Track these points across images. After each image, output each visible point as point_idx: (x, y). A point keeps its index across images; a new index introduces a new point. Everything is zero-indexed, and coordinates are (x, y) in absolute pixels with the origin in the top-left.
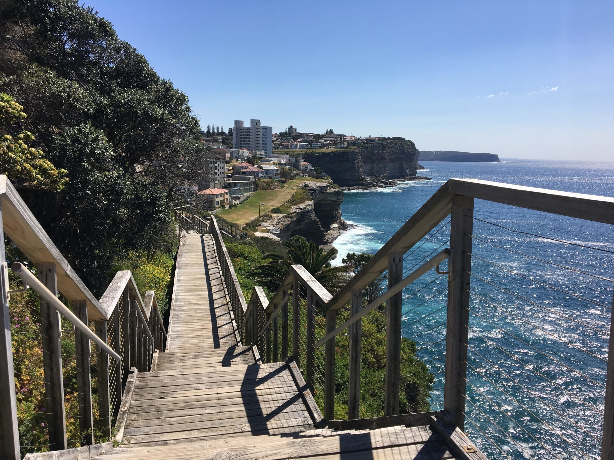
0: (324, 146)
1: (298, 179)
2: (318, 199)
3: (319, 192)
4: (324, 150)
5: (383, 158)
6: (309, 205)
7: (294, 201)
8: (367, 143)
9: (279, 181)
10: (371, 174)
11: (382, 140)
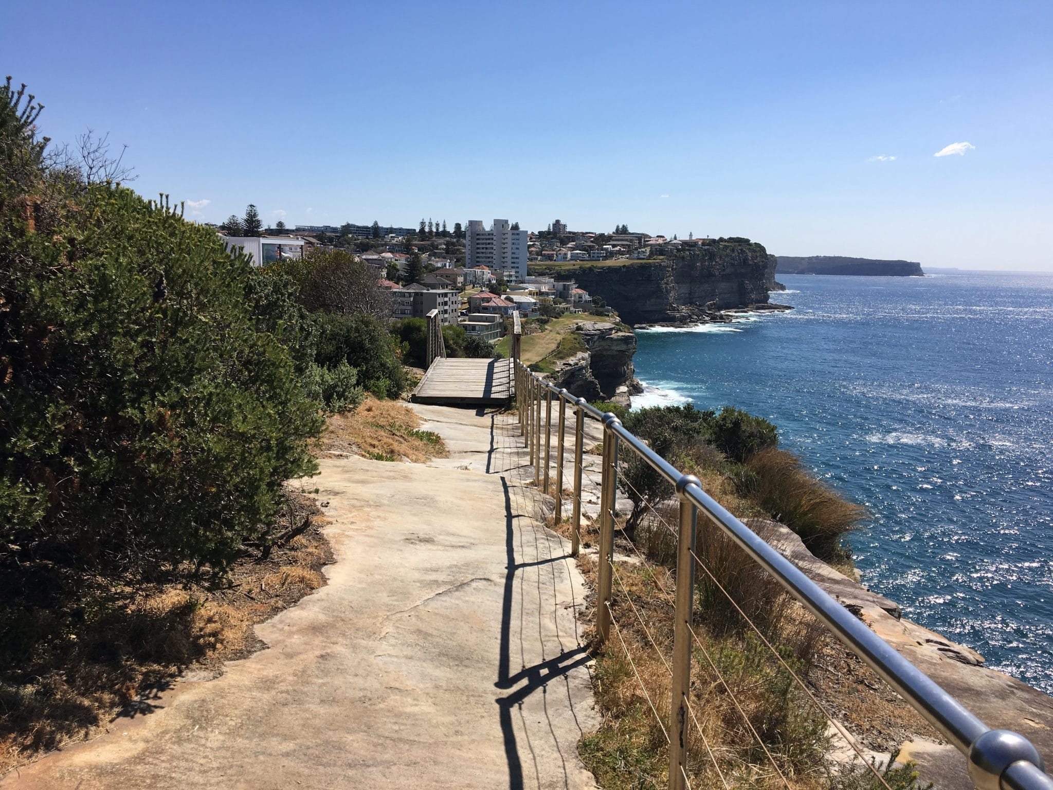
0: (610, 255)
1: (566, 317)
2: (598, 349)
3: (599, 338)
4: (611, 263)
5: (710, 275)
6: (583, 359)
7: (560, 353)
8: (683, 250)
9: (538, 320)
10: (689, 301)
11: (709, 245)
